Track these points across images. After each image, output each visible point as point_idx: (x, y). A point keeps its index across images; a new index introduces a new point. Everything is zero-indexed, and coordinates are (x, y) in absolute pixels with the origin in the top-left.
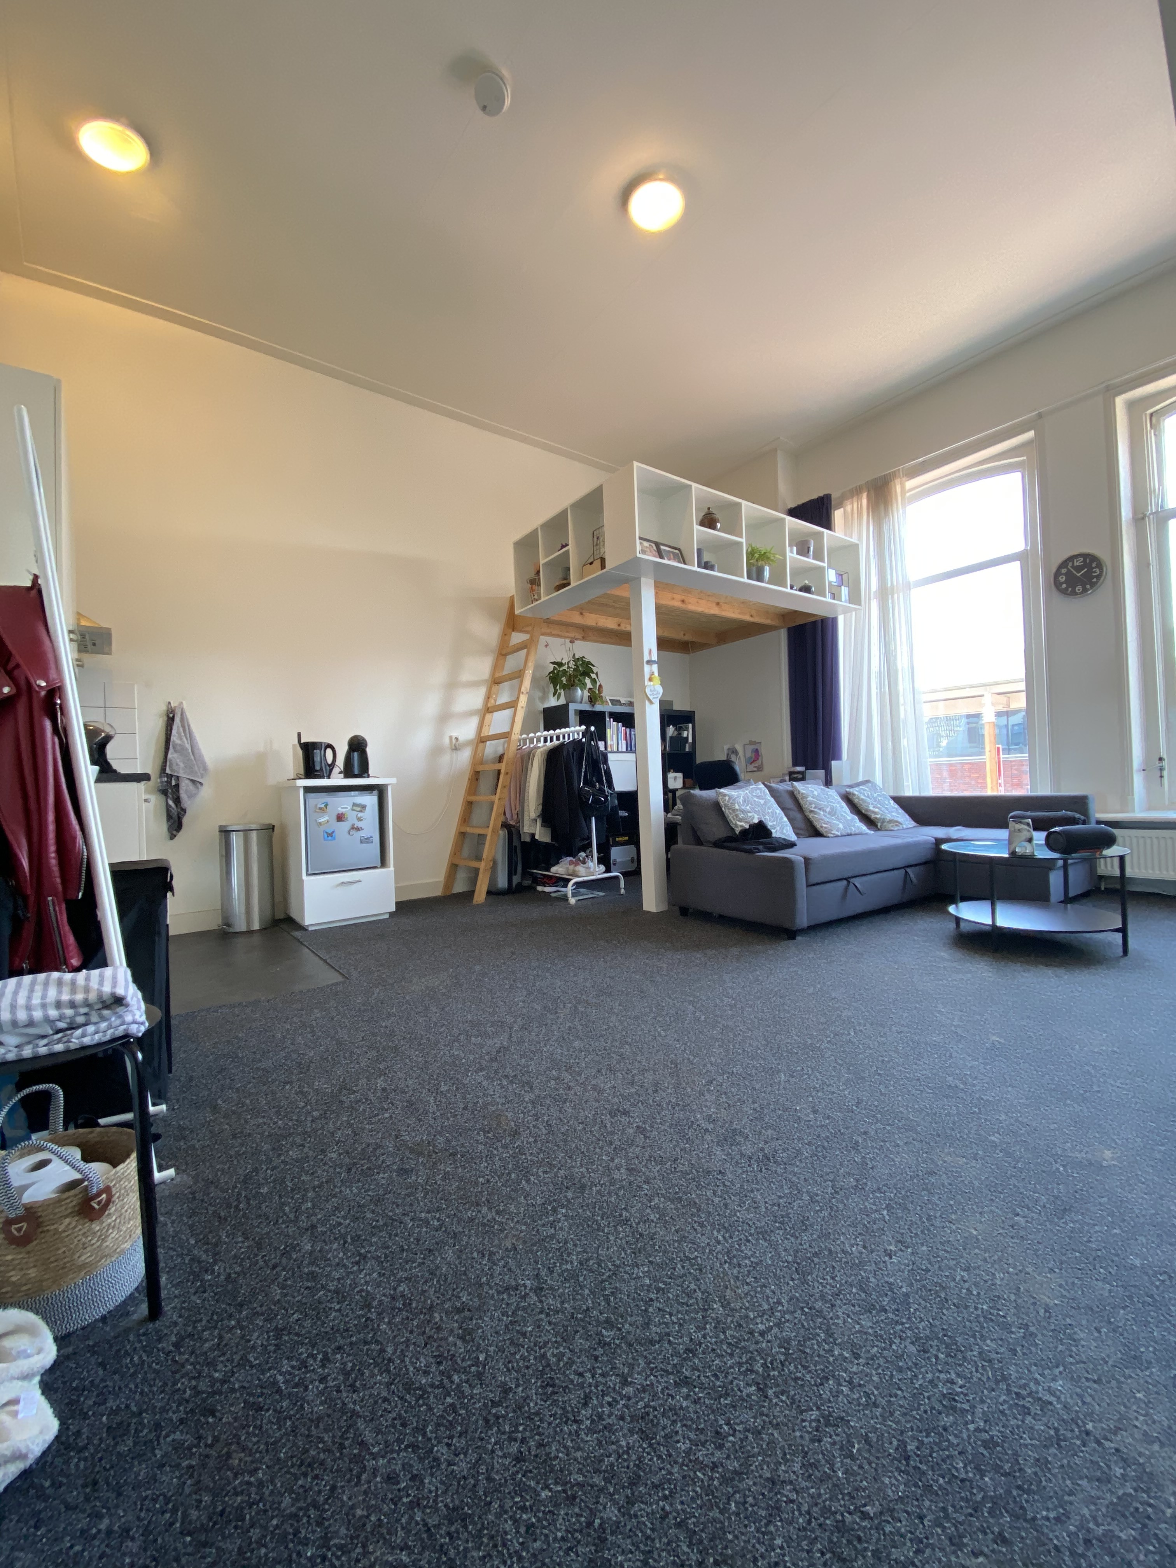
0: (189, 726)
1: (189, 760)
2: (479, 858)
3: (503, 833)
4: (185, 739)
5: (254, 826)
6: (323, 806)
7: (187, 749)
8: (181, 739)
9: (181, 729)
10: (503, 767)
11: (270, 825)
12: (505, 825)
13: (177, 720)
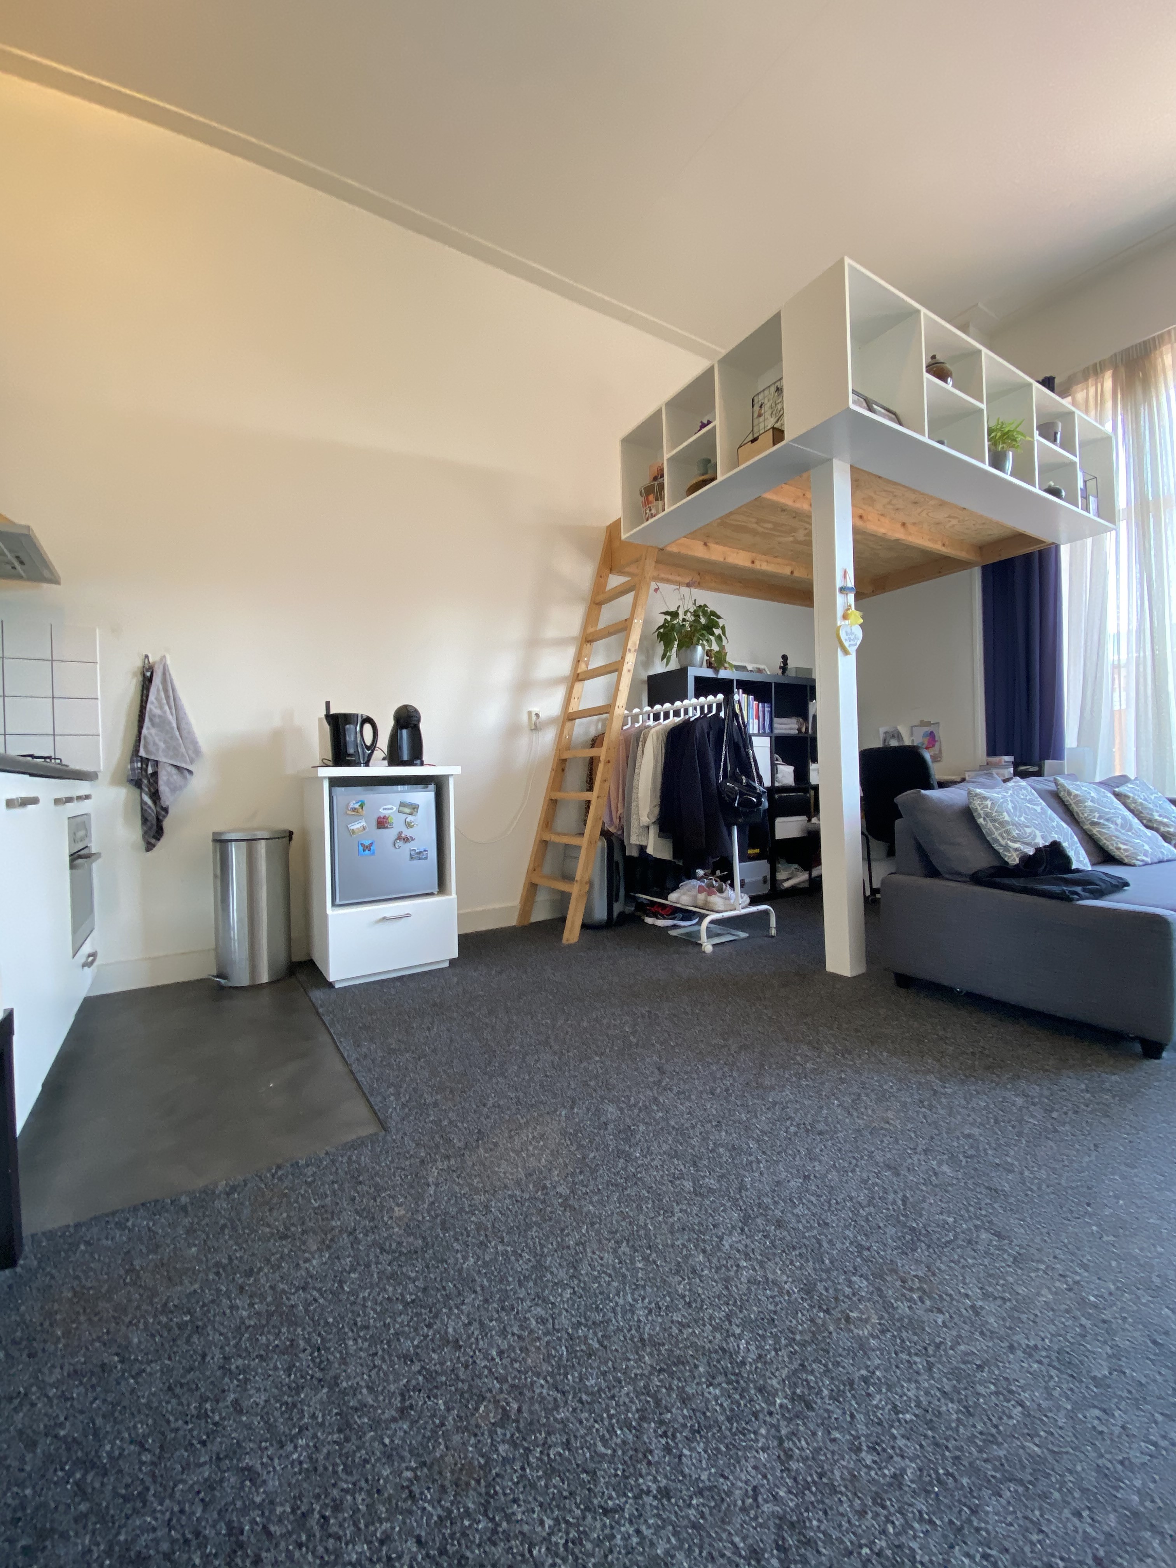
0: (173, 689)
1: (173, 737)
2: (569, 878)
3: (602, 844)
4: (167, 708)
5: (259, 834)
6: (357, 806)
7: (170, 723)
8: (161, 707)
9: (162, 694)
10: (602, 753)
11: (285, 831)
12: (605, 834)
13: (157, 681)
